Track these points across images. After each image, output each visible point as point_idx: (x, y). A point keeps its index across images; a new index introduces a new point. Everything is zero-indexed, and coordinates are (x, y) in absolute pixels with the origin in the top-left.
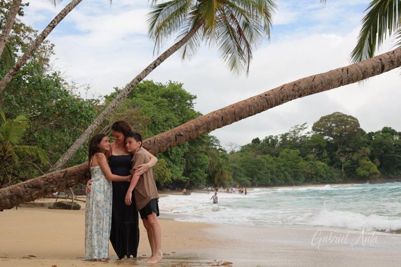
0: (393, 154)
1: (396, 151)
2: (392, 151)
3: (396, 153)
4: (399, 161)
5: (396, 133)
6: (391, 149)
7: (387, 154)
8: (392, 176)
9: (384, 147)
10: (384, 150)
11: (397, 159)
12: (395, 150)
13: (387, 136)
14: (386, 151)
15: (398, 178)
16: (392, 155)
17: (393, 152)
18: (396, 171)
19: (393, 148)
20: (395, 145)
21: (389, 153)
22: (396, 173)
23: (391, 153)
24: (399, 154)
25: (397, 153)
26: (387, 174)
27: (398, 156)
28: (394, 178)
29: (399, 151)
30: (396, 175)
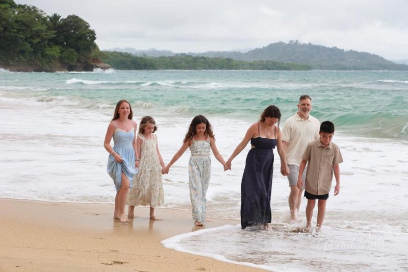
0: (14, 32)
1: (18, 30)
2: (13, 29)
3: (18, 33)
4: (22, 43)
5: (16, 5)
6: (12, 26)
7: (8, 33)
8: (12, 63)
9: (4, 22)
10: (3, 28)
11: (20, 40)
12: (17, 28)
13: (6, 9)
14: (5, 29)
15: (19, 66)
16: (14, 34)
17: (15, 30)
18: (18, 56)
19: (16, 25)
20: (17, 22)
21: (10, 32)
22: (17, 60)
23: (12, 32)
24: (22, 34)
25: (20, 33)
26: (6, 60)
27: (22, 36)
28: (14, 65)
29: (22, 30)
30: (17, 62)
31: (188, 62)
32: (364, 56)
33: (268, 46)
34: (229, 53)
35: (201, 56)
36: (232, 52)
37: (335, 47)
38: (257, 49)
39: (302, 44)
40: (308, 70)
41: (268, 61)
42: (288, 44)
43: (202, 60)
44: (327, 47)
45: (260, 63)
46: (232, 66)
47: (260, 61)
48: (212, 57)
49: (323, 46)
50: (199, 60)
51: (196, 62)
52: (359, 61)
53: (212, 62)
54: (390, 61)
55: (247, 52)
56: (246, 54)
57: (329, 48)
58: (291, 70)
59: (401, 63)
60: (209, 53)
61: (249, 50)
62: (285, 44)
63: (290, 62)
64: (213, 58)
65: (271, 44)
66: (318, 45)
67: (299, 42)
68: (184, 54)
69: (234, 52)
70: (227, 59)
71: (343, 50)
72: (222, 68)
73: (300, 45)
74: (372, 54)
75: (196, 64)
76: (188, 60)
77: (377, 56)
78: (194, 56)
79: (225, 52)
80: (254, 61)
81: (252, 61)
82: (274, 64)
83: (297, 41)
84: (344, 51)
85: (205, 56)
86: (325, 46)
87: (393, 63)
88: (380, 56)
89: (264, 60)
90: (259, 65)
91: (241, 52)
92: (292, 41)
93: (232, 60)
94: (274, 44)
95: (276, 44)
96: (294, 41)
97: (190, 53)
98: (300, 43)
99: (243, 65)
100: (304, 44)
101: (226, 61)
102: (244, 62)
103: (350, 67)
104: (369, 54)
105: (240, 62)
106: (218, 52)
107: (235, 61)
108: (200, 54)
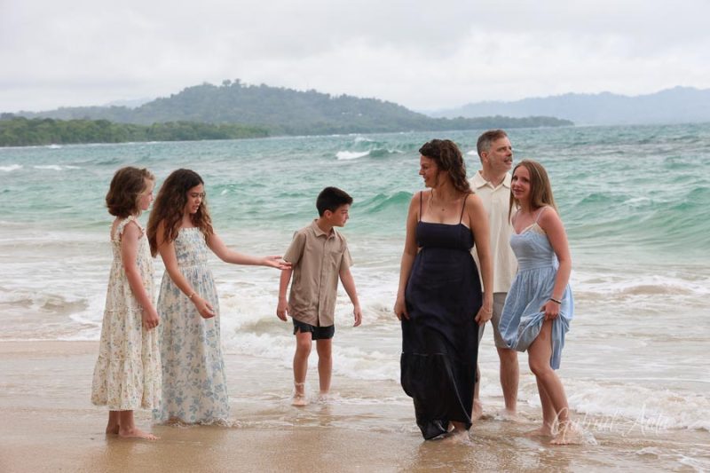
31: (18, 132)
32: (369, 105)
33: (181, 93)
34: (103, 110)
35: (44, 118)
36: (109, 106)
37: (314, 91)
38: (158, 99)
39: (248, 86)
40: (262, 136)
41: (181, 123)
42: (221, 87)
43: (47, 125)
44: (298, 90)
45: (166, 127)
46: (110, 135)
47: (166, 124)
48: (67, 118)
49: (290, 90)
50: (40, 126)
51: (36, 131)
52: (360, 115)
53: (68, 128)
54: (418, 114)
55: (139, 106)
56: (138, 110)
57: (301, 94)
58: (228, 138)
59: (440, 117)
60: (61, 110)
61: (144, 103)
62: (215, 87)
63: (225, 122)
64: (72, 121)
65: (186, 89)
66: (280, 87)
67: (241, 83)
68: (9, 115)
69: (114, 108)
70: (98, 122)
71: (328, 95)
72: (89, 138)
73: (245, 88)
74: (383, 101)
75: (33, 133)
76: (18, 125)
77: (394, 105)
78: (30, 118)
79: (94, 108)
80: (155, 124)
81: (149, 123)
82: (195, 127)
83: (238, 80)
84: (331, 98)
85: (53, 118)
86: (293, 89)
87: (425, 116)
88: (400, 104)
89: (175, 120)
90: (165, 131)
91: (128, 106)
92: (229, 82)
93: (110, 123)
94: (192, 88)
95: (197, 87)
96: (233, 81)
97: (22, 112)
98: (245, 84)
99: (131, 132)
100: (252, 87)
101: (98, 127)
102: (133, 126)
103: (343, 128)
104: (379, 101)
105: (126, 125)
106: (81, 108)
107: (116, 125)
108: (42, 113)
